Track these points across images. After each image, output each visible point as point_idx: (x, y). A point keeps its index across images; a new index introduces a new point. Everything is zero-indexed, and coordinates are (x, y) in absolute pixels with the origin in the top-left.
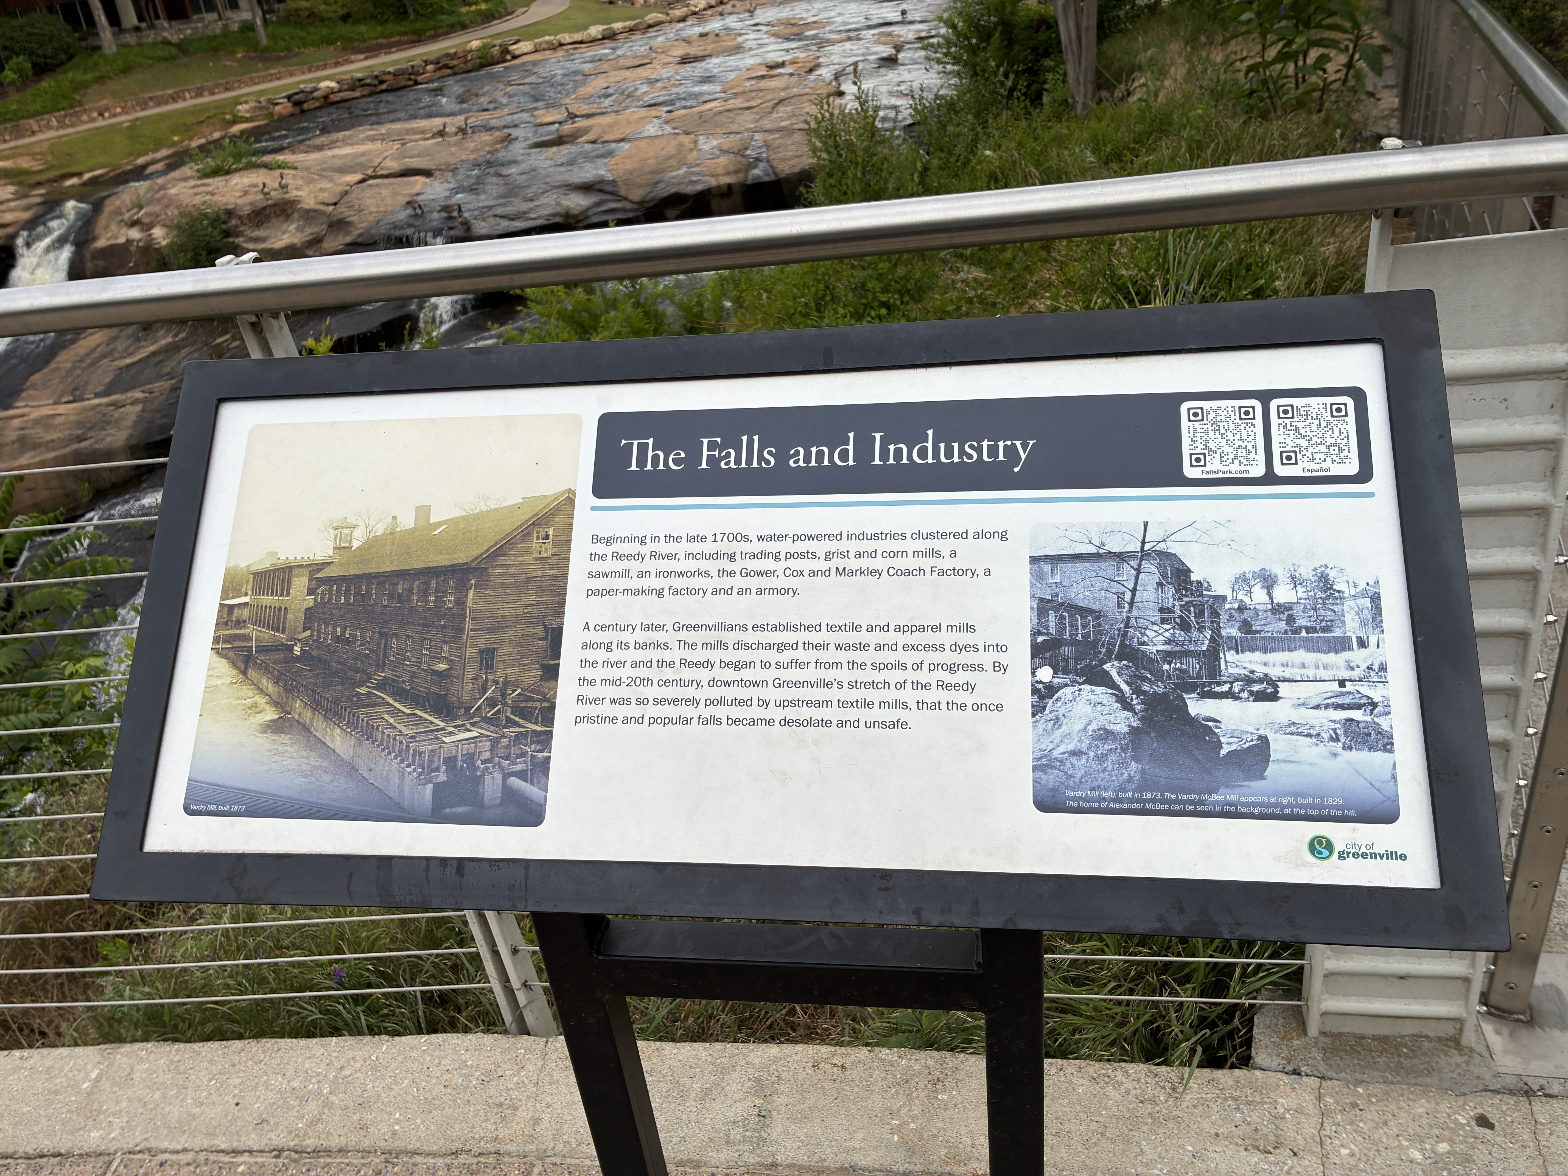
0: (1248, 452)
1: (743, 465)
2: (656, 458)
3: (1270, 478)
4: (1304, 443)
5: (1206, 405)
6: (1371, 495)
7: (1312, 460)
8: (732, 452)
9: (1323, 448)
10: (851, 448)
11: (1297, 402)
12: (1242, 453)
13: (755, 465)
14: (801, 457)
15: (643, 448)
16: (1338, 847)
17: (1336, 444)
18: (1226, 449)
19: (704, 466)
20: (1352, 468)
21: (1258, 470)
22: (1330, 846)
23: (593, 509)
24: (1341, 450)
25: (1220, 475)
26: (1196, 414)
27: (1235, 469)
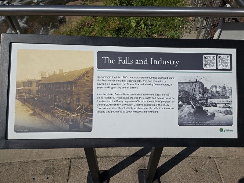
0: (214, 65)
1: (127, 63)
2: (109, 61)
3: (217, 69)
4: (222, 63)
5: (207, 56)
6: (232, 73)
7: (223, 66)
8: (124, 60)
9: (225, 64)
10: (147, 61)
11: (222, 56)
12: (213, 65)
13: (129, 63)
14: (138, 62)
15: (107, 59)
16: (224, 130)
17: (227, 64)
18: (210, 64)
19: (119, 63)
20: (229, 68)
21: (215, 68)
22: (223, 130)
23: (97, 71)
24: (228, 65)
25: (209, 69)
26: (206, 57)
27: (212, 67)
